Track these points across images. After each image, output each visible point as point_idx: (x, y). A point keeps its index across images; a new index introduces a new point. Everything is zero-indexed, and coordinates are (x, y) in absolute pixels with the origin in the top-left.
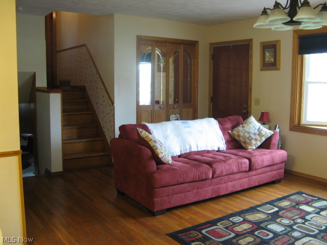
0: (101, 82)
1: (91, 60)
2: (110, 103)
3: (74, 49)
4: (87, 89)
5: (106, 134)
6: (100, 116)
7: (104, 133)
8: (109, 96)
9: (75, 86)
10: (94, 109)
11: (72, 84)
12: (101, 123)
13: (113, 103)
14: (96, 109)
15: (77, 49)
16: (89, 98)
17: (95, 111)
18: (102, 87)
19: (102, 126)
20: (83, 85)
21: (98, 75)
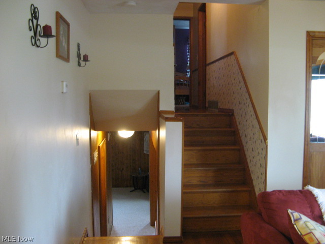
0: (251, 105)
1: (240, 74)
2: (262, 138)
3: (222, 60)
4: (235, 114)
5: (255, 183)
6: (249, 155)
7: (252, 180)
8: (261, 128)
9: (223, 109)
10: (242, 144)
11: (220, 106)
12: (250, 165)
13: (265, 139)
14: (244, 144)
15: (226, 59)
16: (237, 127)
17: (243, 147)
18: (253, 112)
19: (251, 169)
20: (231, 108)
21: (247, 95)
